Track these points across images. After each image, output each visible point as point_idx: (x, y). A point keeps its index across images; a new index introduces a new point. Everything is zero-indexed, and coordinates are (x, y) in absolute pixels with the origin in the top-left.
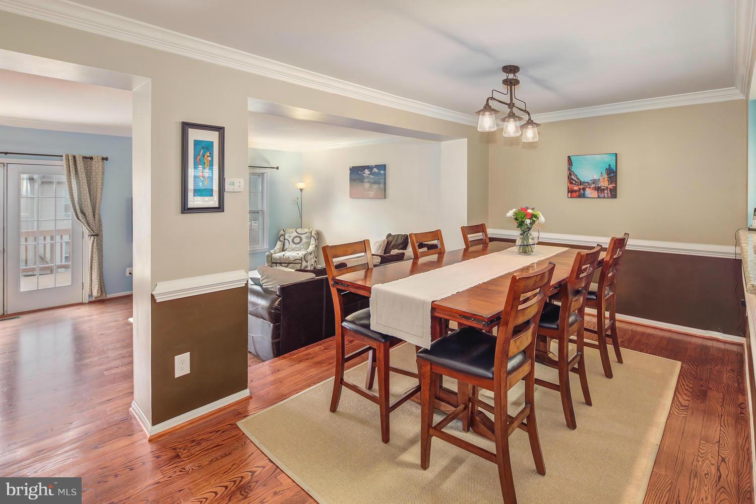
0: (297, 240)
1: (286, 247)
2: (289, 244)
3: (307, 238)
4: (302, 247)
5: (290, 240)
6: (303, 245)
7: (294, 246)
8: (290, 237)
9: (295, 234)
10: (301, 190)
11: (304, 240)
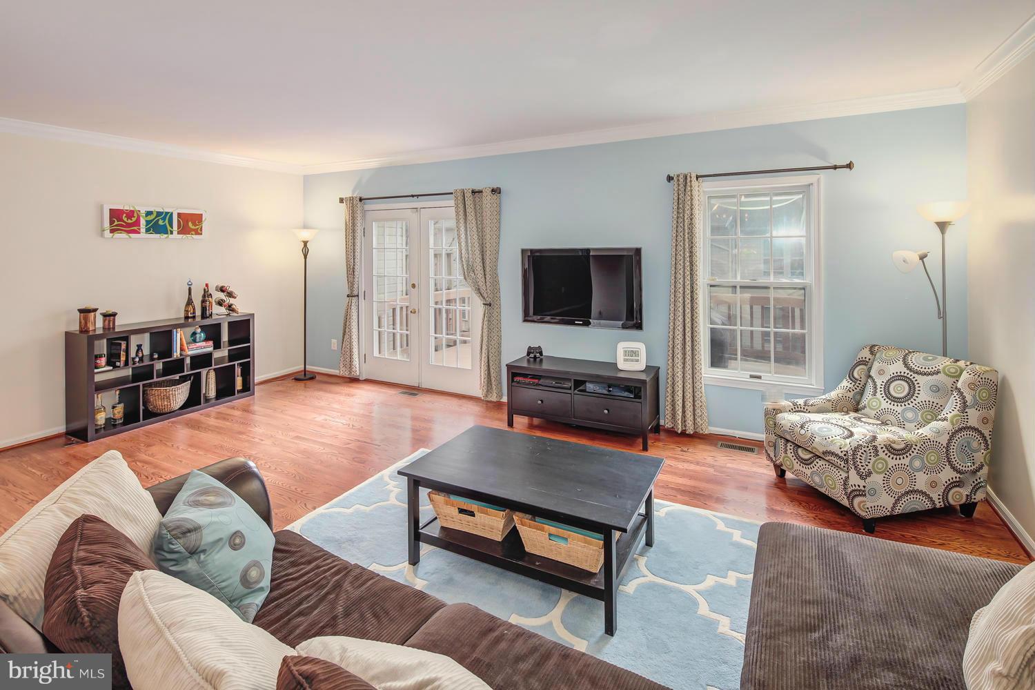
0: (899, 389)
1: (864, 402)
2: (874, 394)
3: (936, 389)
4: (910, 415)
5: (879, 383)
6: (914, 409)
7: (885, 404)
8: (881, 372)
9: (898, 367)
10: (942, 226)
11: (923, 396)
